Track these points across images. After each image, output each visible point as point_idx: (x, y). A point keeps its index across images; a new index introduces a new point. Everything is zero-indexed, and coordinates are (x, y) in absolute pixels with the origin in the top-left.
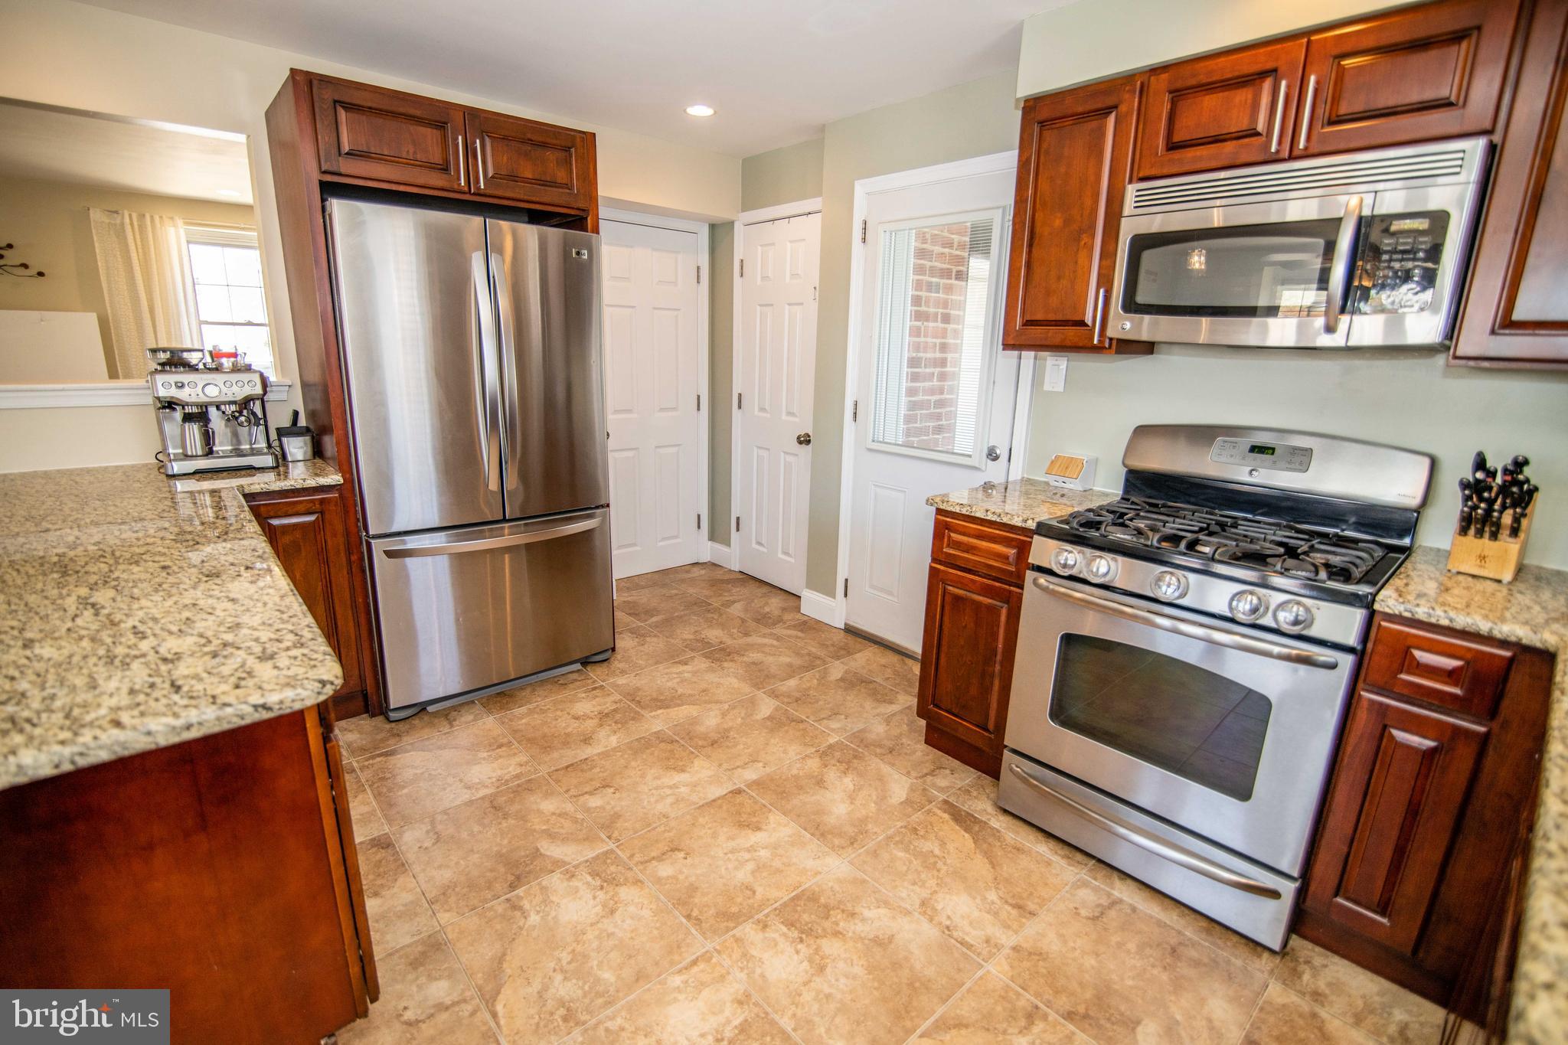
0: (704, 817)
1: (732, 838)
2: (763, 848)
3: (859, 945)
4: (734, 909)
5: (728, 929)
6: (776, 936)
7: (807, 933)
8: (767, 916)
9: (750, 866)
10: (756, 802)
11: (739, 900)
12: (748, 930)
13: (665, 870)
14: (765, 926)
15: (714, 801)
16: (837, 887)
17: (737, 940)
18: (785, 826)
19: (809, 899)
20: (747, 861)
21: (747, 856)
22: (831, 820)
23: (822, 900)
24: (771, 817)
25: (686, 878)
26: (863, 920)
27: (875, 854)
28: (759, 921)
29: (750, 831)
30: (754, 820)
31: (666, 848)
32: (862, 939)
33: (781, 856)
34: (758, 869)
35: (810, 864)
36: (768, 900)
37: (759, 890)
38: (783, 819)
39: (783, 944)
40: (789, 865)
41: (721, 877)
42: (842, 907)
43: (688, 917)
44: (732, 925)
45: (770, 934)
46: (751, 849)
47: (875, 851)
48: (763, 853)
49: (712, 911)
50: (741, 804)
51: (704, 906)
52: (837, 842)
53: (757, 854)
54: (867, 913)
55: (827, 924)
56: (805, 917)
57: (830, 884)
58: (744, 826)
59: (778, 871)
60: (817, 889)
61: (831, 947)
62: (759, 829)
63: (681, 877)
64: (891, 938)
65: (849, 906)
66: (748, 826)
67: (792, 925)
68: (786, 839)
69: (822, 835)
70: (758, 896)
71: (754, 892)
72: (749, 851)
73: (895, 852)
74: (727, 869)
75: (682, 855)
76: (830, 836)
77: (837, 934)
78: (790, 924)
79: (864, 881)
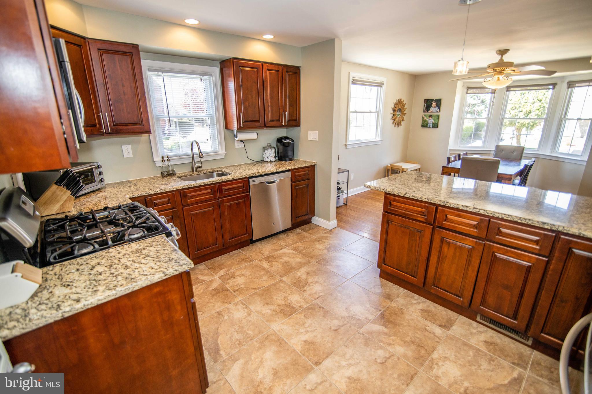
0: (329, 347)
1: (315, 336)
2: (303, 333)
3: (273, 303)
4: (310, 311)
5: (311, 305)
6: (297, 304)
7: (288, 306)
8: (300, 309)
9: (307, 325)
10: (308, 357)
11: (309, 313)
12: (305, 306)
13: (336, 322)
14: (300, 306)
15: (327, 357)
16: (277, 319)
17: (308, 303)
18: (294, 344)
19: (286, 315)
20: (308, 327)
21: (308, 329)
22: (274, 348)
23: (282, 314)
24: (300, 348)
25: (328, 320)
26: (271, 309)
27: (260, 332)
28: (302, 308)
29: (308, 340)
30: (307, 346)
31: (339, 331)
32: (272, 305)
33: (295, 329)
34: (304, 324)
35: (285, 327)
36: (300, 314)
37: (303, 317)
38: (295, 347)
39: (295, 303)
40: (293, 326)
41: (316, 321)
42: (276, 313)
43: (323, 308)
44: (310, 306)
45: (299, 305)
46: (307, 332)
47: (259, 333)
48: (302, 330)
49: (316, 310)
50: (314, 355)
51: (319, 311)
52: (274, 337)
53: (304, 330)
54: (269, 311)
55: (282, 308)
56: (288, 309)
57: (279, 320)
58: (311, 343)
59: (296, 324)
60: (284, 318)
61: (282, 302)
62: (305, 342)
63: (330, 320)
64: (264, 305)
65: (274, 313)
66: (309, 343)
67: (292, 307)
68: (293, 337)
69: (279, 340)
70: (303, 315)
71: (304, 316)
72: (308, 331)
73: (252, 333)
74: (315, 324)
75: (333, 328)
76: (276, 339)
77: (279, 305)
78: (293, 307)
79: (267, 321)
